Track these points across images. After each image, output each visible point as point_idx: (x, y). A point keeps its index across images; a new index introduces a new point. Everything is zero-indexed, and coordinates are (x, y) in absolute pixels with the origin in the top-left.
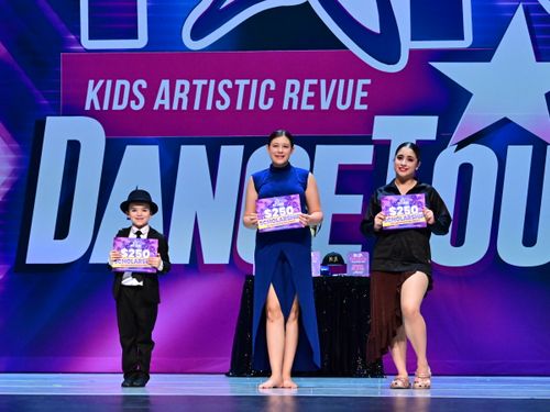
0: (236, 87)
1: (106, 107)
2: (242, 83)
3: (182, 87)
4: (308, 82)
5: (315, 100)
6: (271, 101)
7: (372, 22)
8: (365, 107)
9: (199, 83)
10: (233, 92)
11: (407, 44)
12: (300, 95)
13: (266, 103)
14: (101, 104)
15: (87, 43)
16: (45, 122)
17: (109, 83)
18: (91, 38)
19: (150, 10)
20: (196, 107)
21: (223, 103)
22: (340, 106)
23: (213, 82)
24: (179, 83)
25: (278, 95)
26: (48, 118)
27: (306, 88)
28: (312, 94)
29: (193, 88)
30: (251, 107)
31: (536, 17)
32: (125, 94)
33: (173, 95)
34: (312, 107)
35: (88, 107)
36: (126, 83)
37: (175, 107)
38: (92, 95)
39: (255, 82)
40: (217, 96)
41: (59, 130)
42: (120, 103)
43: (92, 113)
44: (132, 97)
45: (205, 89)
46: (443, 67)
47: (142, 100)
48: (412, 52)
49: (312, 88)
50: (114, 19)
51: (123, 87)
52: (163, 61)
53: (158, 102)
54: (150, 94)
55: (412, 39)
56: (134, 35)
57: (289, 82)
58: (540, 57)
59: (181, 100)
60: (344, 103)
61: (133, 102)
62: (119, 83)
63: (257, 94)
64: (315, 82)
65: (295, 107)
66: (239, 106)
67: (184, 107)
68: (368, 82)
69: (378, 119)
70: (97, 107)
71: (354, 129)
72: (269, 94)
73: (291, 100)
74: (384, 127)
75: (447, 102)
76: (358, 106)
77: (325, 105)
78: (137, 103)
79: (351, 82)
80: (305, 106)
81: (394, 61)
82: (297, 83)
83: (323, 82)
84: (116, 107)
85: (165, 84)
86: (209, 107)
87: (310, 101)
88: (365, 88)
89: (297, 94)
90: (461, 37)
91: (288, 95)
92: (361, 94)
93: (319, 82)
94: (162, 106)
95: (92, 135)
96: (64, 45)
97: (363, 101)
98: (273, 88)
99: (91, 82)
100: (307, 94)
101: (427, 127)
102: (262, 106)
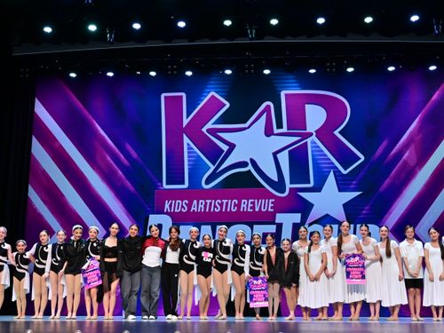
0: (222, 203)
1: (172, 211)
2: (225, 201)
3: (202, 203)
4: (250, 201)
5: (253, 208)
6: (236, 208)
7: (274, 177)
8: (272, 210)
9: (208, 201)
10: (221, 205)
11: (288, 186)
14: (171, 209)
15: (166, 186)
16: (149, 217)
17: (174, 201)
18: (167, 184)
19: (189, 173)
20: (207, 210)
21: (217, 209)
22: (263, 210)
23: (213, 201)
24: (200, 201)
25: (238, 206)
26: (150, 215)
27: (250, 203)
28: (252, 205)
29: (206, 203)
30: (228, 210)
31: (338, 175)
32: (180, 206)
33: (198, 206)
34: (252, 210)
35: (165, 211)
36: (180, 202)
37: (199, 211)
38: (167, 206)
39: (230, 201)
40: (215, 206)
41: (154, 219)
42: (178, 209)
43: (167, 213)
44: (182, 206)
45: (211, 203)
46: (303, 195)
47: (186, 207)
48: (291, 189)
49: (252, 203)
50: (175, 176)
52: (194, 193)
54: (189, 206)
56: (183, 183)
57: (243, 201)
58: (340, 190)
59: (201, 208)
60: (264, 208)
62: (178, 201)
63: (231, 205)
64: (253, 200)
65: (245, 210)
66: (224, 210)
67: (203, 210)
68: (273, 200)
70: (169, 211)
71: (268, 218)
72: (235, 205)
73: (244, 207)
74: (280, 218)
75: (304, 208)
76: (270, 210)
77: (257, 209)
78: (185, 209)
79: (267, 200)
80: (249, 210)
81: (283, 192)
82: (246, 201)
84: (176, 211)
85: (195, 202)
86: (212, 210)
87: (251, 208)
88: (272, 203)
89: (246, 205)
90: (309, 183)
91: (242, 205)
92: (271, 205)
93: (255, 201)
94: (194, 210)
95: (166, 221)
96: (156, 187)
97: (272, 208)
98: (237, 203)
99: (167, 201)
101: (297, 217)
102: (233, 210)
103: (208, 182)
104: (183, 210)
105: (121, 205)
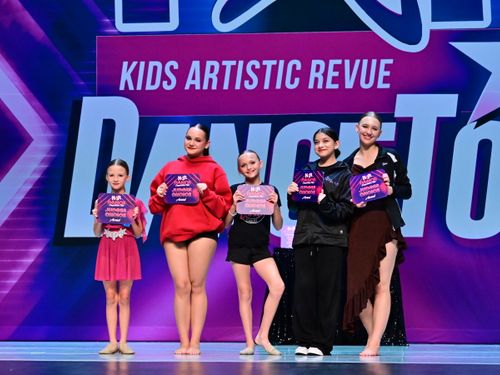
0: (264, 68)
1: (139, 88)
2: (269, 64)
3: (212, 68)
4: (332, 63)
5: (340, 80)
6: (297, 80)
7: (394, 4)
8: (387, 86)
9: (228, 64)
10: (261, 73)
11: (428, 25)
12: (325, 75)
13: (292, 82)
14: (135, 84)
15: (121, 26)
16: (81, 101)
17: (142, 64)
18: (125, 21)
20: (226, 86)
21: (251, 83)
22: (363, 85)
23: (241, 63)
24: (209, 64)
25: (304, 74)
26: (84, 98)
27: (331, 67)
28: (336, 74)
29: (223, 69)
30: (278, 86)
32: (158, 75)
33: (203, 76)
34: (336, 86)
35: (122, 88)
36: (159, 64)
37: (205, 87)
38: (126, 75)
39: (282, 62)
40: (245, 76)
41: (94, 110)
42: (153, 83)
43: (126, 94)
44: (164, 77)
45: (234, 69)
46: (462, 47)
47: (173, 79)
48: (433, 33)
49: (336, 68)
51: (155, 68)
52: (195, 42)
53: (189, 82)
54: (181, 75)
55: (433, 20)
56: (166, 18)
57: (315, 63)
59: (211, 80)
60: (367, 82)
61: (165, 83)
62: (152, 64)
63: (283, 74)
64: (339, 62)
65: (320, 86)
66: (266, 86)
67: (214, 87)
68: (390, 61)
69: (400, 98)
70: (131, 88)
72: (295, 73)
73: (316, 80)
74: (405, 104)
75: (467, 80)
76: (381, 85)
77: (349, 84)
78: (169, 83)
79: (374, 62)
80: (330, 86)
81: (415, 40)
82: (322, 63)
83: (347, 62)
84: (149, 87)
85: (196, 65)
86: (238, 86)
87: (335, 80)
88: (387, 67)
89: (322, 74)
90: (480, 18)
91: (313, 74)
92: (383, 73)
93: (343, 63)
94: (193, 86)
95: (126, 114)
96: (100, 28)
97: (386, 80)
98: (299, 68)
99: (125, 64)
100: (332, 74)
101: (447, 104)
102: (289, 86)
103: (226, 16)
104: (166, 86)
105: (12, 73)
